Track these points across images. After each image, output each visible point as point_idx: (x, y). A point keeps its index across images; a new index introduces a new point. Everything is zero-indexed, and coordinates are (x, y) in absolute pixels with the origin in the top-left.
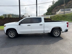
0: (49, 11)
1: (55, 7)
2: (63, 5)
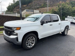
0: (10, 9)
1: (16, 6)
2: (25, 6)
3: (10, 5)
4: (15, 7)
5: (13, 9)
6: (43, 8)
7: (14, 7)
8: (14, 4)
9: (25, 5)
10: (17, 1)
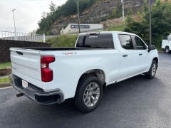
0: (44, 26)
1: (57, 18)
2: (74, 16)
3: (46, 17)
4: (54, 21)
5: (50, 25)
6: (116, 20)
7: (51, 21)
8: (52, 15)
9: (75, 14)
10: (59, 7)
